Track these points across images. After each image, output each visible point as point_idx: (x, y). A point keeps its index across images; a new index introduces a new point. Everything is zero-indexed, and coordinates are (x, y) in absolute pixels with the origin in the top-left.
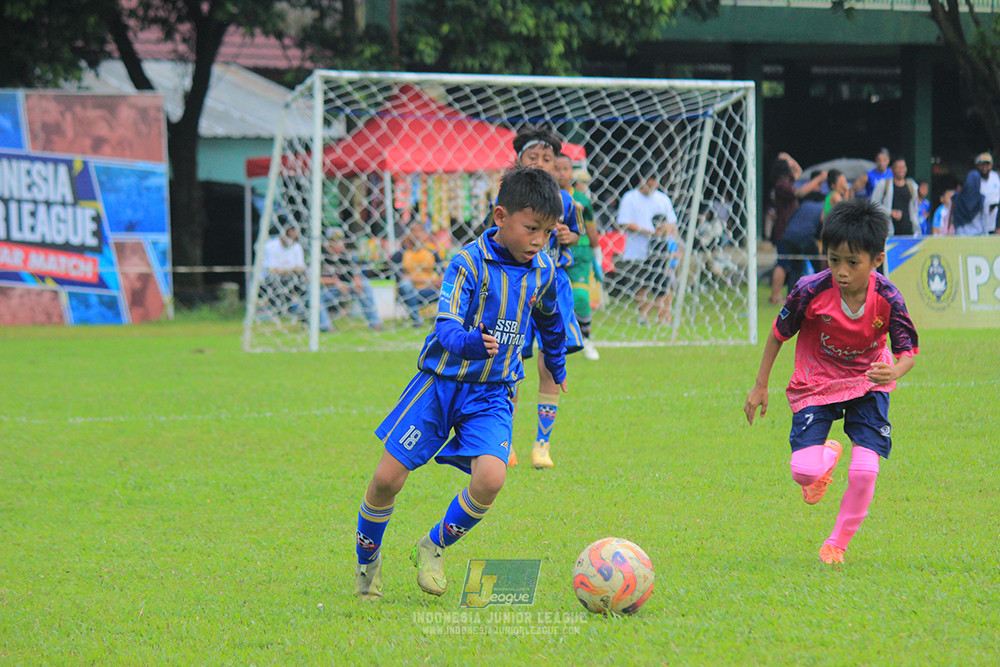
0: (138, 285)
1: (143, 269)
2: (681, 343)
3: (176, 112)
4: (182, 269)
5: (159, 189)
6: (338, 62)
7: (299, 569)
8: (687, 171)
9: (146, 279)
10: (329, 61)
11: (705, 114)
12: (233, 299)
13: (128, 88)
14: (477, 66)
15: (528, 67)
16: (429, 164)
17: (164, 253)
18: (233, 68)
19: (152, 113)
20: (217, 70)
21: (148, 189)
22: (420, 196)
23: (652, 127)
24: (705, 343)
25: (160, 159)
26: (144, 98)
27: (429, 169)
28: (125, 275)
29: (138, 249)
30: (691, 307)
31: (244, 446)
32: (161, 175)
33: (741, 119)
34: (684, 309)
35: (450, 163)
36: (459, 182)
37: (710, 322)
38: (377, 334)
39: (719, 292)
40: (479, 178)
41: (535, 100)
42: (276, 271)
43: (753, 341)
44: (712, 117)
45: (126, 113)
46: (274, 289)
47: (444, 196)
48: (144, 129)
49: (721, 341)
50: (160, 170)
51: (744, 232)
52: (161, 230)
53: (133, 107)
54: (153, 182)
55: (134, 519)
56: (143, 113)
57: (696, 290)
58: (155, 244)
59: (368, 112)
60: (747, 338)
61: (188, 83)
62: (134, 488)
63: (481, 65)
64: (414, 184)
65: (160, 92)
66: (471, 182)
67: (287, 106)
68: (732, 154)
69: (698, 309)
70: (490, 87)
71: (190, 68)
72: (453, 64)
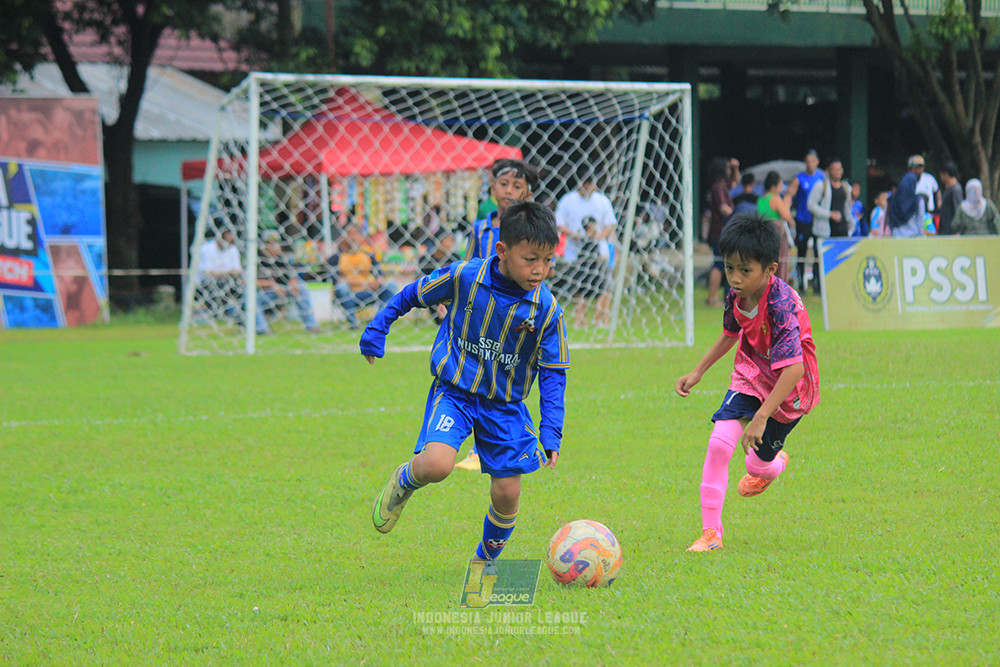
0: (73, 288)
1: (79, 273)
2: (617, 345)
3: (112, 114)
4: (118, 272)
5: (94, 192)
6: (274, 64)
7: (235, 572)
8: (623, 174)
9: (81, 282)
10: (265, 63)
11: (641, 116)
12: (169, 302)
13: (62, 90)
14: (413, 69)
15: (464, 70)
16: (365, 166)
17: (99, 256)
18: (169, 70)
19: (87, 115)
20: (153, 72)
21: (84, 192)
22: (356, 199)
23: (589, 130)
24: (642, 345)
25: (94, 162)
26: (80, 101)
27: (365, 171)
28: (61, 278)
29: (73, 252)
30: (628, 309)
31: (180, 449)
32: (97, 178)
33: (677, 122)
34: (621, 311)
35: (386, 165)
36: (396, 185)
37: (646, 324)
38: (313, 337)
39: (656, 295)
40: (416, 180)
41: (471, 103)
42: (212, 274)
43: (690, 343)
44: (648, 119)
45: (61, 116)
46: (211, 292)
47: (381, 198)
48: (79, 132)
49: (658, 343)
50: (96, 173)
51: (681, 234)
52: (96, 233)
53: (68, 109)
54: (88, 185)
55: (68, 523)
56: (78, 115)
57: (633, 291)
58: (90, 247)
59: (303, 115)
60: (684, 339)
61: (123, 86)
62: (69, 492)
63: (417, 68)
64: (351, 187)
65: (95, 95)
66: (408, 185)
67: (223, 108)
68: (668, 155)
69: (635, 311)
70: (426, 89)
71: (126, 71)
72: (389, 67)
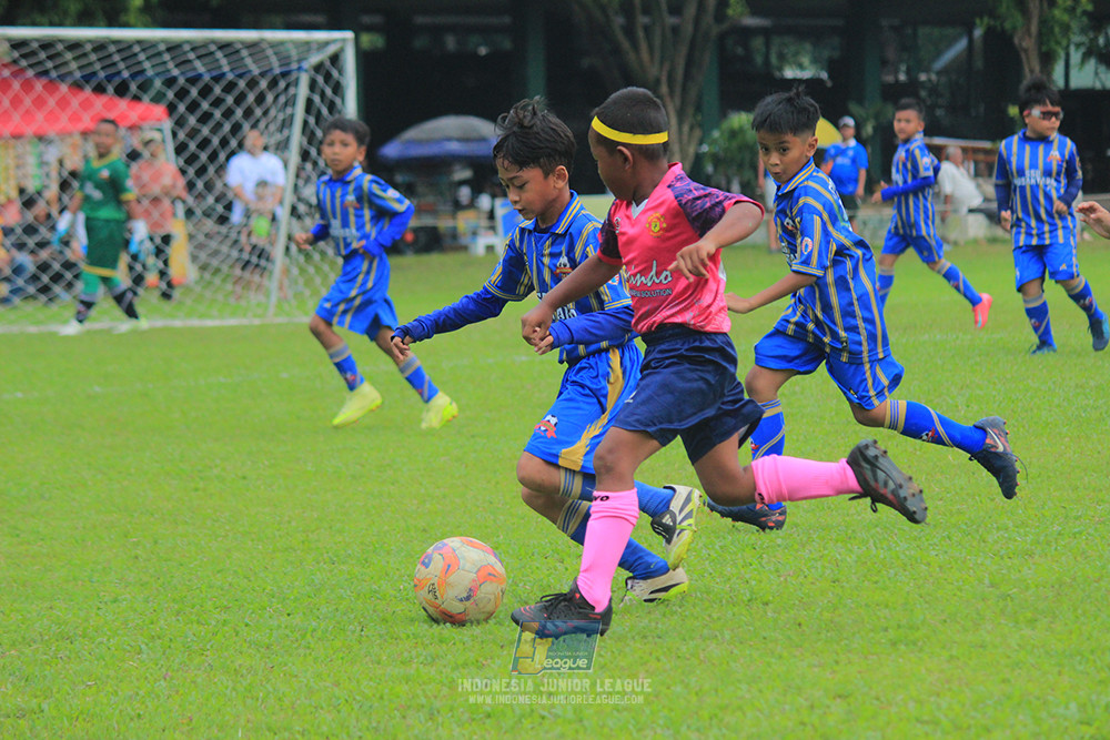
2: (279, 320)
8: (281, 132)
11: (299, 69)
23: (242, 84)
33: (339, 73)
35: (17, 126)
36: (28, 148)
40: (51, 142)
41: (111, 55)
44: (307, 71)
47: (11, 163)
66: (42, 147)
68: (331, 111)
69: (297, 282)
